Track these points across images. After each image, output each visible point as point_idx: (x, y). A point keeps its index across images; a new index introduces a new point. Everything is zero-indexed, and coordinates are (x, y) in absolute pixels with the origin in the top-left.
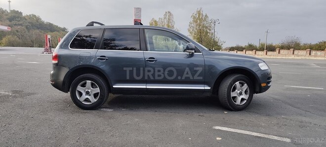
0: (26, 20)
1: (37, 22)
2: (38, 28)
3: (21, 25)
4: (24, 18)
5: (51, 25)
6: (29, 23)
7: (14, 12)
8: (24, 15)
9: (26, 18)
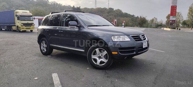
0: (115, 12)
1: (120, 13)
2: (120, 16)
3: (112, 15)
4: (114, 11)
5: (126, 14)
6: (116, 14)
7: (110, 9)
8: (114, 10)
9: (115, 11)
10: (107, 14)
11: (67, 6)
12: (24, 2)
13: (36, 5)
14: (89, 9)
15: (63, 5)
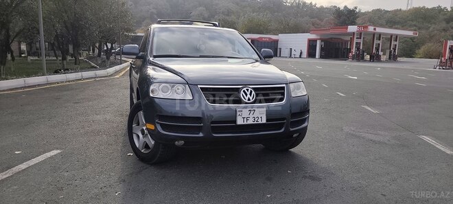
10: (444, 25)
11: (327, 8)
12: (237, 4)
13: (259, 8)
14: (388, 11)
15: (318, 6)
